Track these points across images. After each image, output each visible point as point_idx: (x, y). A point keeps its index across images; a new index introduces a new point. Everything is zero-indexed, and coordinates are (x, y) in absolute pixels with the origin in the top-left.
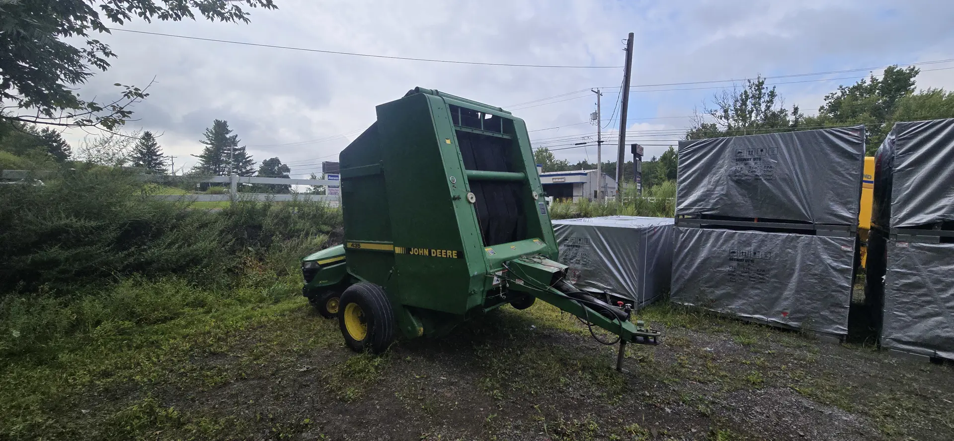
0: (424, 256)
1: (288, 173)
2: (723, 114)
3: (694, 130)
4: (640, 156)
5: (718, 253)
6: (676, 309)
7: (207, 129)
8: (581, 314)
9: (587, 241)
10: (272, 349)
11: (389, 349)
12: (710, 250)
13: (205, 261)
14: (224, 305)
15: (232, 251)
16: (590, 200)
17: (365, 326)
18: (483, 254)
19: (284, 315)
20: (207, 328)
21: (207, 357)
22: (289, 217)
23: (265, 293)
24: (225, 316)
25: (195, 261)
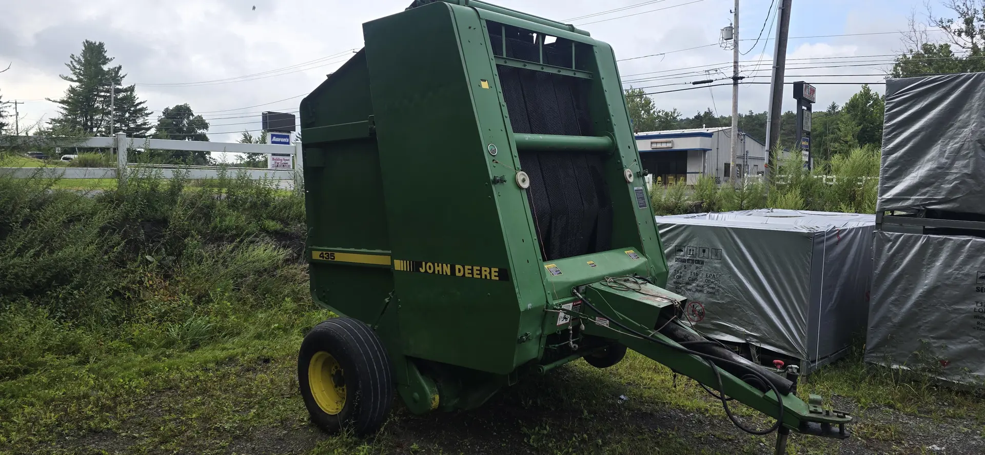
0: (443, 276)
1: (204, 131)
2: (964, 27)
3: (910, 56)
4: (809, 103)
5: (956, 278)
6: (875, 375)
7: (72, 56)
8: (707, 379)
9: (716, 252)
10: (189, 427)
11: (382, 429)
12: (940, 274)
13: (77, 278)
14: (109, 351)
15: (121, 263)
16: (718, 181)
17: (343, 390)
18: (541, 273)
19: (207, 370)
20: (83, 388)
21: (84, 437)
22: (212, 206)
23: (174, 332)
24: (111, 369)
25: (62, 277)
